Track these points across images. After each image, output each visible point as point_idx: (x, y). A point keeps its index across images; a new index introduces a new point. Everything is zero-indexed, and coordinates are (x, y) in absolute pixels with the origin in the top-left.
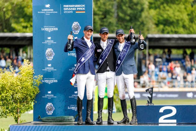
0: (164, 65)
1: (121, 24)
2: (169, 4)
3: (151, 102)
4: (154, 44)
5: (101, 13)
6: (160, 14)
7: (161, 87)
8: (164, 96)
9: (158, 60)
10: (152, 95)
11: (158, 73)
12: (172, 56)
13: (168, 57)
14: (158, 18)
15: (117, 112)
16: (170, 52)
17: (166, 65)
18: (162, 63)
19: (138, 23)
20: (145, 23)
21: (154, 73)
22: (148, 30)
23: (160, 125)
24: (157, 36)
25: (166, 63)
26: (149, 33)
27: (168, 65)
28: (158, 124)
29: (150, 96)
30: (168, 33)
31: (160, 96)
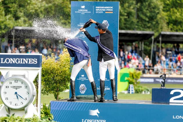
0: (173, 56)
1: (141, 24)
2: (178, 8)
3: (164, 86)
4: (166, 39)
5: (126, 14)
6: (170, 16)
7: (171, 74)
8: (172, 81)
9: (168, 52)
10: (164, 80)
11: (168, 63)
12: (180, 50)
13: (177, 50)
14: (169, 19)
15: (135, 93)
16: (178, 46)
17: (175, 57)
18: (172, 55)
19: (154, 23)
20: (159, 22)
21: (165, 63)
22: (162, 28)
23: (170, 104)
24: (168, 33)
25: (175, 55)
26: (162, 31)
27: (177, 56)
28: (169, 103)
29: (163, 81)
30: (177, 31)
31: (169, 81)
